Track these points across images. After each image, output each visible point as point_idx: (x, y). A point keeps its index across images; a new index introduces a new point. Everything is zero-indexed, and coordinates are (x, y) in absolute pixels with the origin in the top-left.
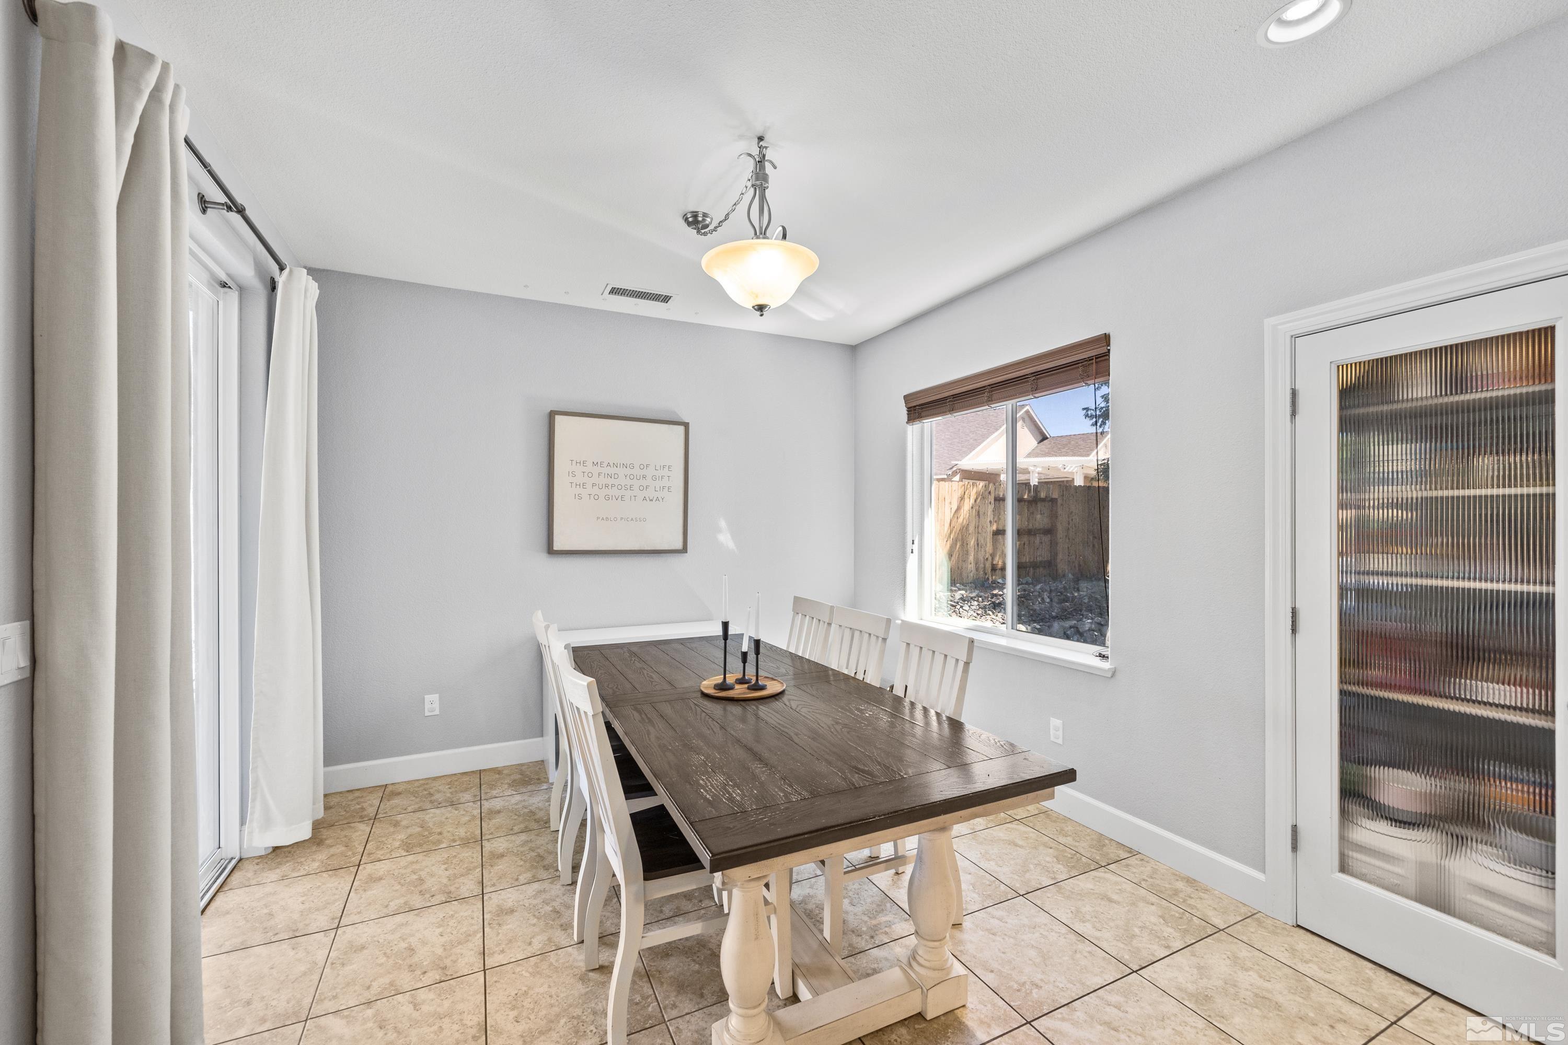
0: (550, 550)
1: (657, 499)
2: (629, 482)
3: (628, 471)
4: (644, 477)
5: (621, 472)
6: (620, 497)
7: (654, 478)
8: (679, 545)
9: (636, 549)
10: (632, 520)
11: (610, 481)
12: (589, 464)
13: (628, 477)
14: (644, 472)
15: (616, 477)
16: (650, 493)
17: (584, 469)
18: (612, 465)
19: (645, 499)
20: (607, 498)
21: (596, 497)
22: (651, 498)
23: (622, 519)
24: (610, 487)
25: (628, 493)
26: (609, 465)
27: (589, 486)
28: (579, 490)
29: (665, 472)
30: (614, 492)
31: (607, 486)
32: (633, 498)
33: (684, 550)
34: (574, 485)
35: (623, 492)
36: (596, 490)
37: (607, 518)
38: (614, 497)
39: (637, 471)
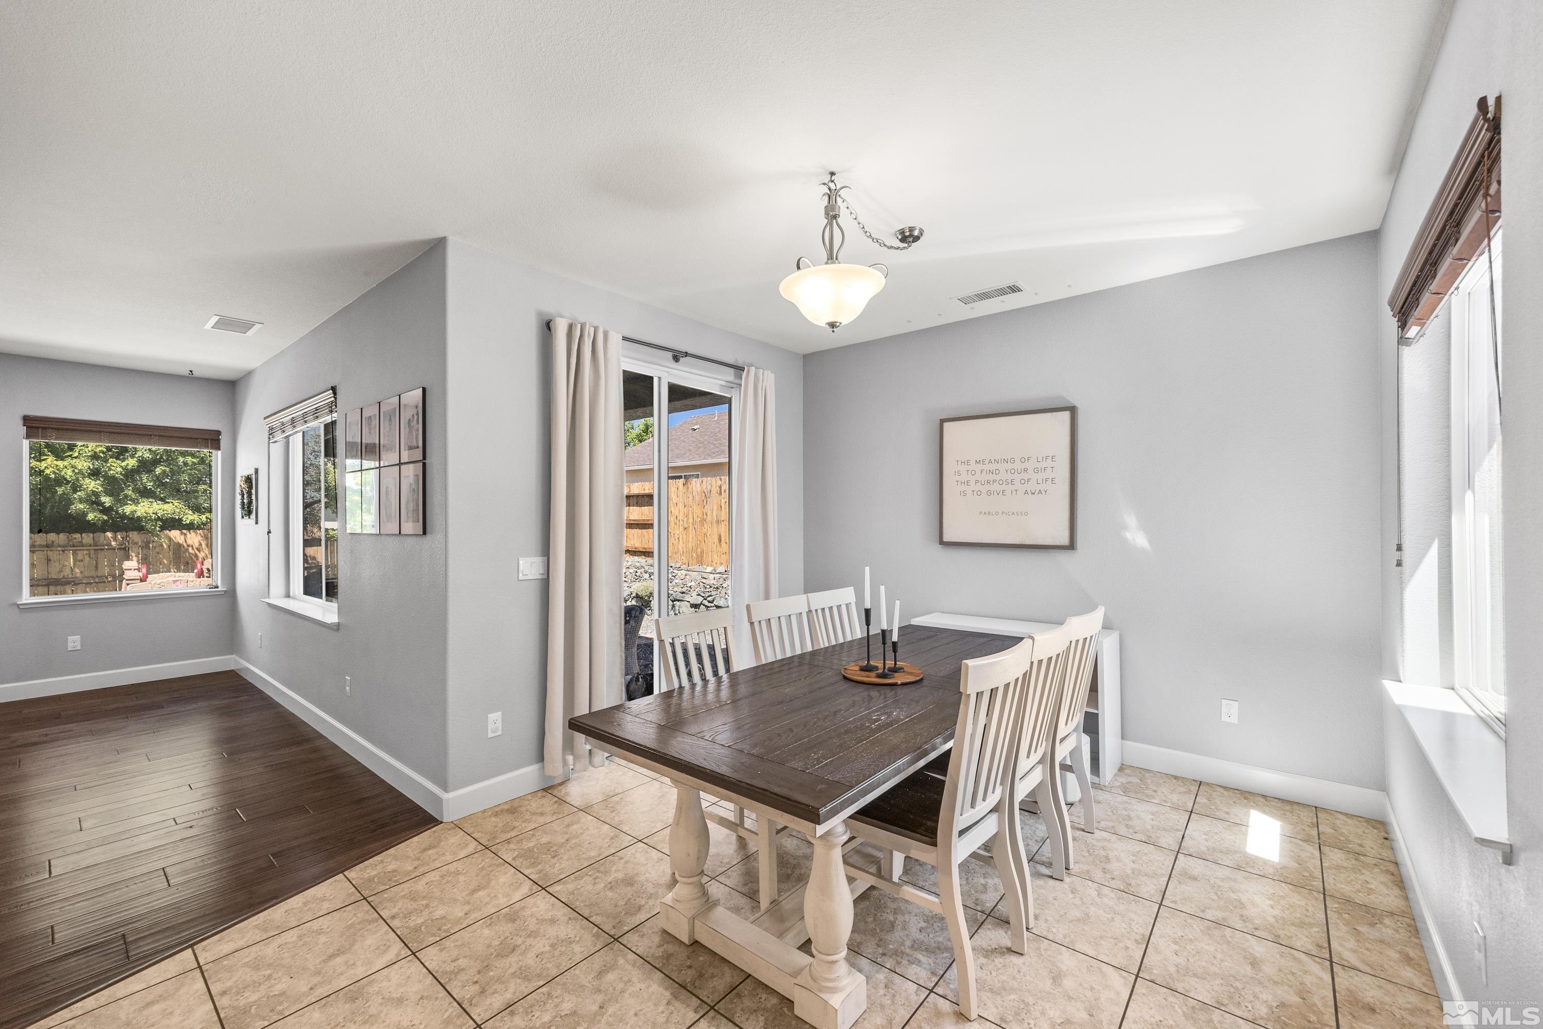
0: (942, 542)
1: (1040, 492)
2: (1010, 477)
3: (1009, 466)
4: (1026, 470)
5: (1002, 467)
6: (1001, 492)
7: (1036, 470)
8: (1064, 540)
9: (1018, 543)
10: (1013, 514)
11: (992, 477)
12: (972, 462)
13: (1009, 472)
14: (1026, 465)
15: (997, 472)
16: (1032, 486)
17: (968, 468)
18: (993, 461)
19: (1026, 492)
20: (989, 493)
21: (979, 493)
22: (1033, 491)
23: (1003, 513)
24: (991, 483)
25: (1009, 488)
26: (990, 461)
27: (972, 483)
28: (964, 488)
29: (1049, 463)
30: (996, 487)
31: (988, 482)
32: (1014, 492)
33: (1071, 546)
34: (959, 483)
35: (1004, 487)
36: (979, 487)
37: (989, 513)
38: (995, 492)
39: (1018, 465)
